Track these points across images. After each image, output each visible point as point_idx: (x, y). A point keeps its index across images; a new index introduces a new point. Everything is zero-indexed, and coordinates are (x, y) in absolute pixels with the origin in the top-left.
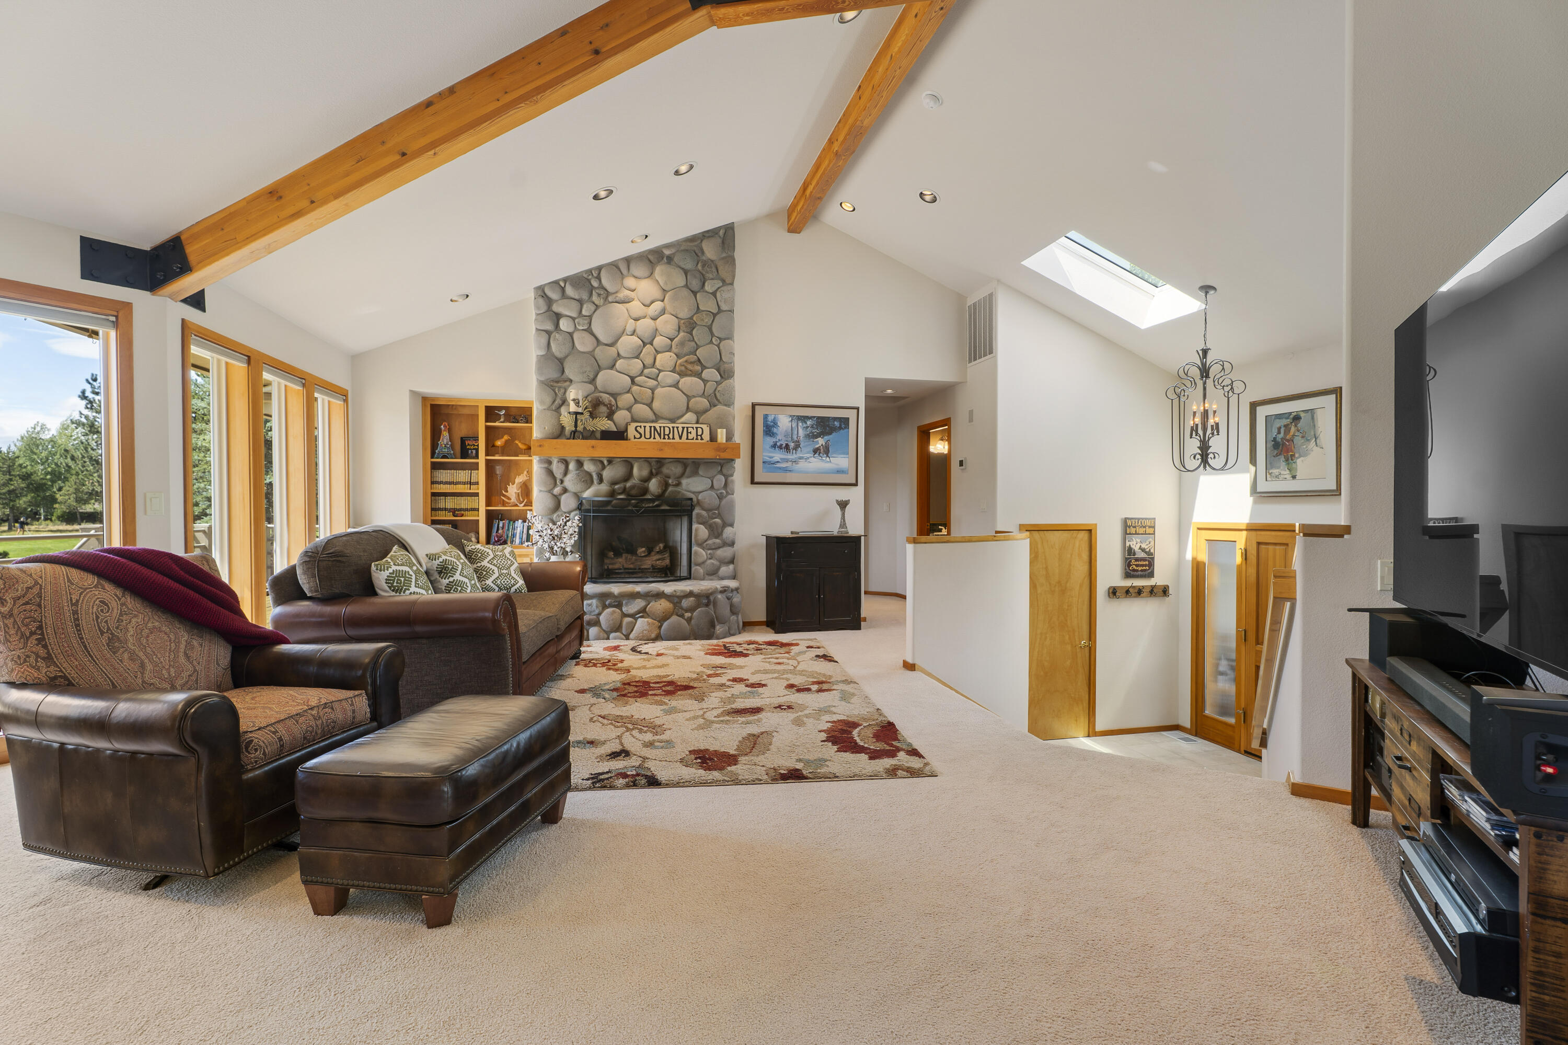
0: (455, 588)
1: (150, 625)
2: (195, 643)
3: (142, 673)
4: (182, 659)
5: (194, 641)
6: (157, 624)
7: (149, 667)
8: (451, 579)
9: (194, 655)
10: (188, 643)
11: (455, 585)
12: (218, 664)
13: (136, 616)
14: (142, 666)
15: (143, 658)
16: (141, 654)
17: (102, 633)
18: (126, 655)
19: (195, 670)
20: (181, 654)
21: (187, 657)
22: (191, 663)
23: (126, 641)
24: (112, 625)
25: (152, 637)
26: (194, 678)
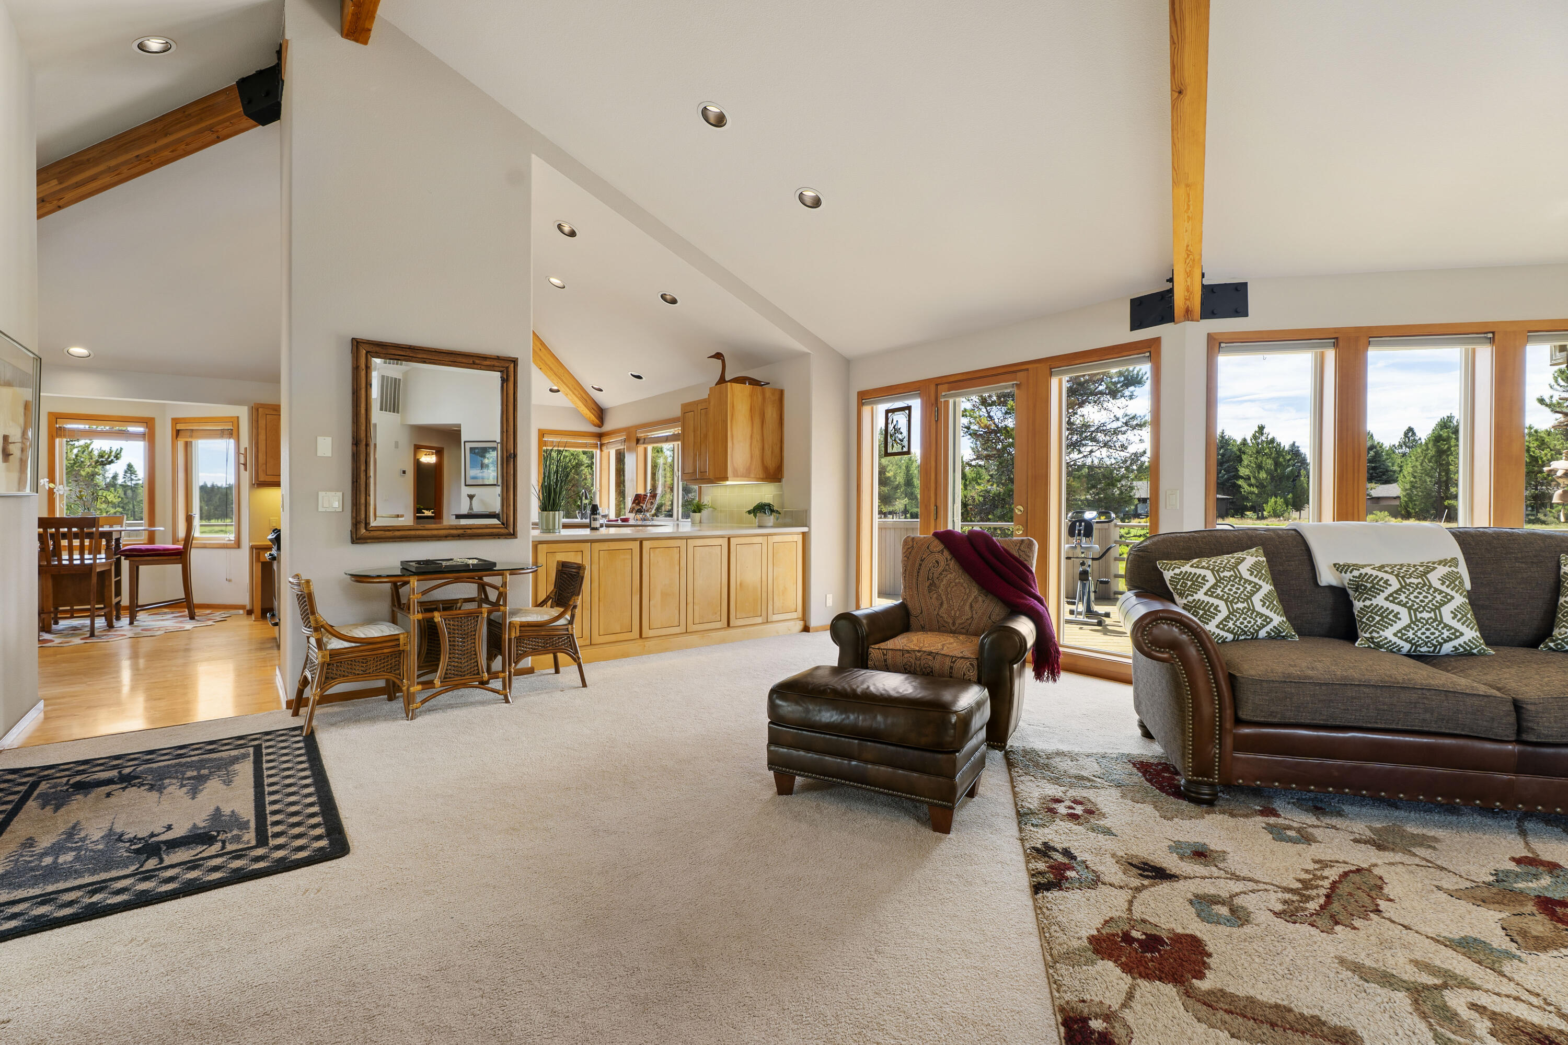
0: (1370, 616)
1: (957, 581)
2: (980, 599)
3: (939, 609)
4: (967, 608)
5: (980, 597)
6: (962, 581)
7: (945, 606)
8: (1368, 603)
9: (976, 606)
10: (975, 598)
11: (1371, 612)
12: (990, 618)
13: (951, 573)
14: (942, 604)
15: (944, 600)
16: (944, 597)
17: (928, 579)
18: (935, 596)
19: (972, 617)
20: (968, 604)
21: (971, 606)
22: (972, 612)
23: (939, 587)
24: (936, 575)
25: (955, 588)
26: (969, 622)
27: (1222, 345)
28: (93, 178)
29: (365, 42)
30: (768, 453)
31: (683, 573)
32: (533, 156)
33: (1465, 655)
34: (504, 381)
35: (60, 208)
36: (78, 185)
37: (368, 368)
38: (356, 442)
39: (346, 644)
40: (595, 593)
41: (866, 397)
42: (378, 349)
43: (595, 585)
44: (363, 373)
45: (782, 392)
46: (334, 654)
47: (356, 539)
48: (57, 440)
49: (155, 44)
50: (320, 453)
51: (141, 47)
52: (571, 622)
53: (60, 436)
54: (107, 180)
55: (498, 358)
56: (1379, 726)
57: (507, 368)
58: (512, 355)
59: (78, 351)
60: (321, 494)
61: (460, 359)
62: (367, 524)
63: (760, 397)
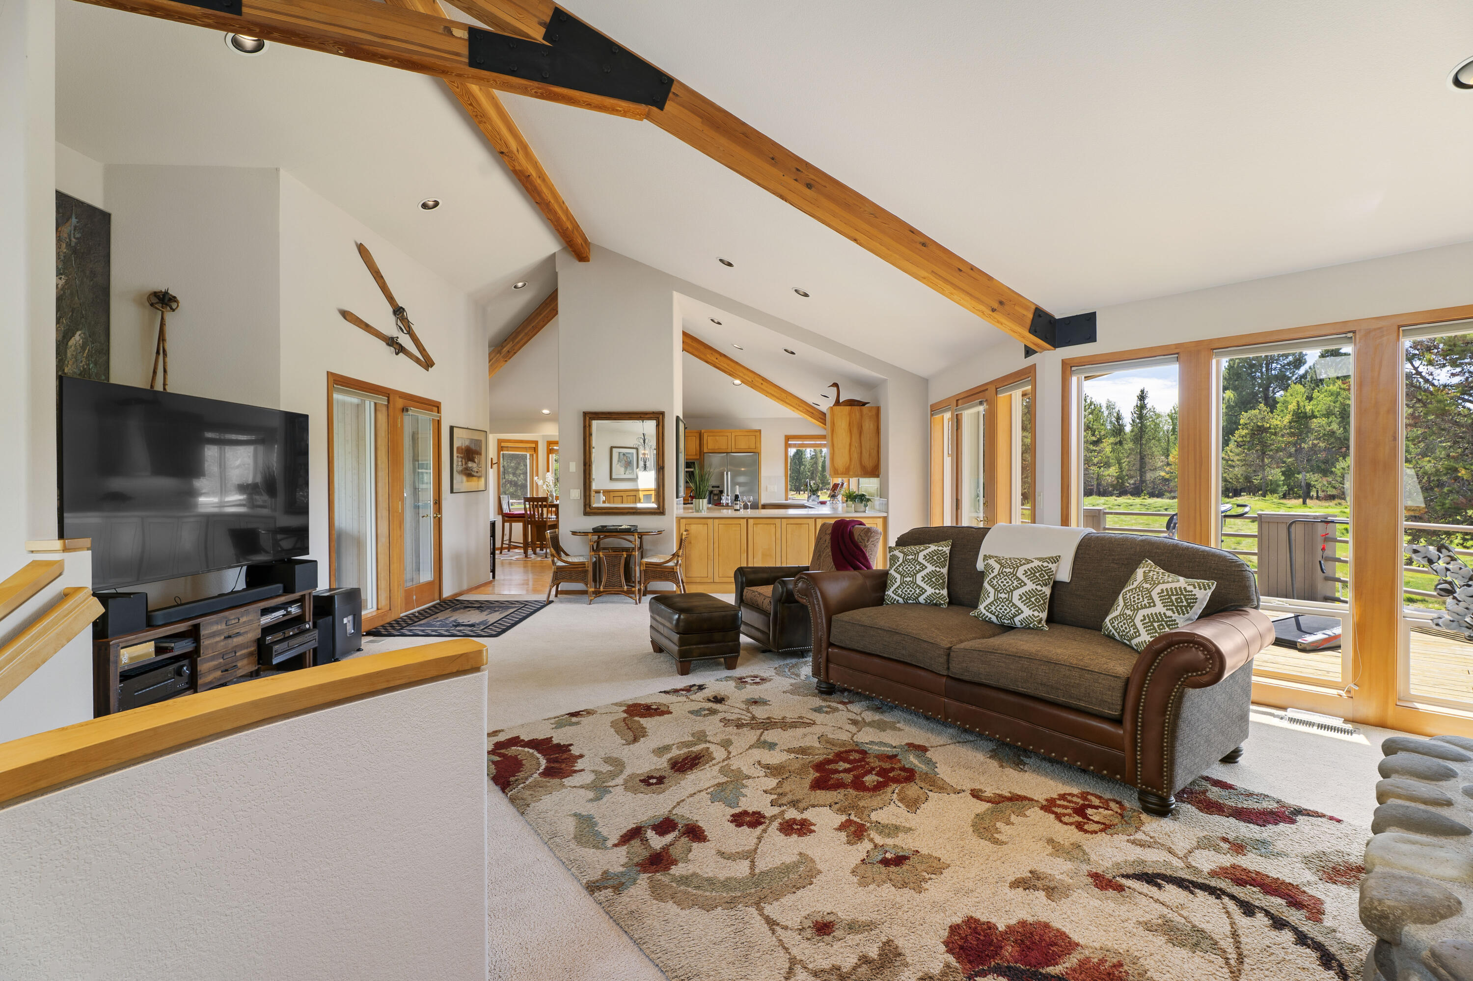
27: (1073, 369)
28: (522, 339)
29: (589, 261)
30: (866, 455)
31: (779, 542)
32: (675, 293)
33: (1028, 628)
34: (658, 425)
35: (515, 353)
36: (518, 343)
37: (590, 426)
38: (585, 465)
39: (564, 564)
40: (716, 550)
41: (936, 409)
42: (594, 416)
43: (716, 545)
44: (588, 429)
45: (878, 409)
46: (559, 568)
47: (586, 513)
48: (550, 455)
49: (520, 285)
50: (571, 470)
51: (515, 287)
52: (677, 564)
53: (553, 453)
54: (525, 339)
55: (653, 413)
56: (884, 655)
57: (658, 418)
58: (662, 410)
59: (546, 411)
60: (571, 490)
61: (633, 416)
62: (590, 506)
63: (858, 414)
